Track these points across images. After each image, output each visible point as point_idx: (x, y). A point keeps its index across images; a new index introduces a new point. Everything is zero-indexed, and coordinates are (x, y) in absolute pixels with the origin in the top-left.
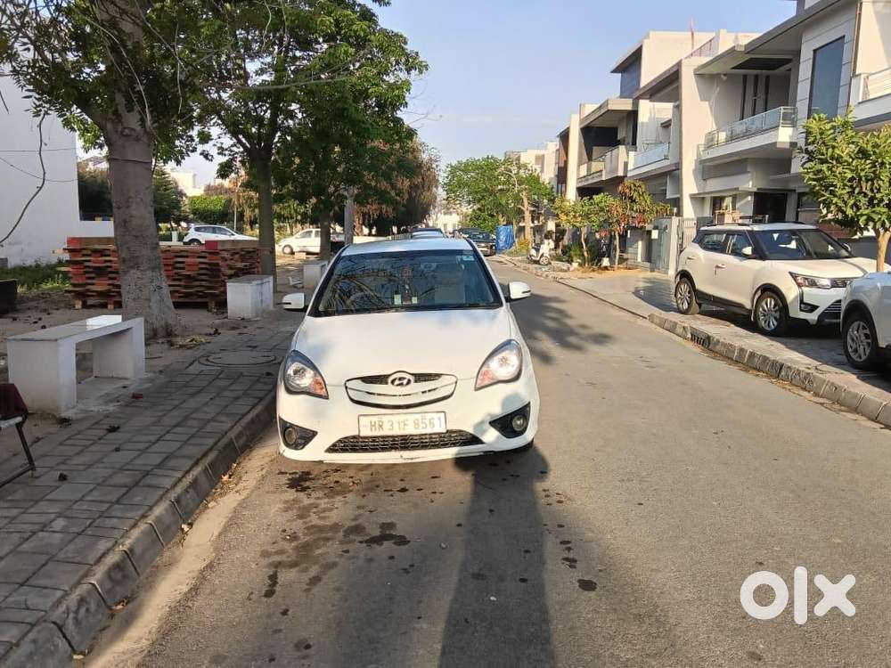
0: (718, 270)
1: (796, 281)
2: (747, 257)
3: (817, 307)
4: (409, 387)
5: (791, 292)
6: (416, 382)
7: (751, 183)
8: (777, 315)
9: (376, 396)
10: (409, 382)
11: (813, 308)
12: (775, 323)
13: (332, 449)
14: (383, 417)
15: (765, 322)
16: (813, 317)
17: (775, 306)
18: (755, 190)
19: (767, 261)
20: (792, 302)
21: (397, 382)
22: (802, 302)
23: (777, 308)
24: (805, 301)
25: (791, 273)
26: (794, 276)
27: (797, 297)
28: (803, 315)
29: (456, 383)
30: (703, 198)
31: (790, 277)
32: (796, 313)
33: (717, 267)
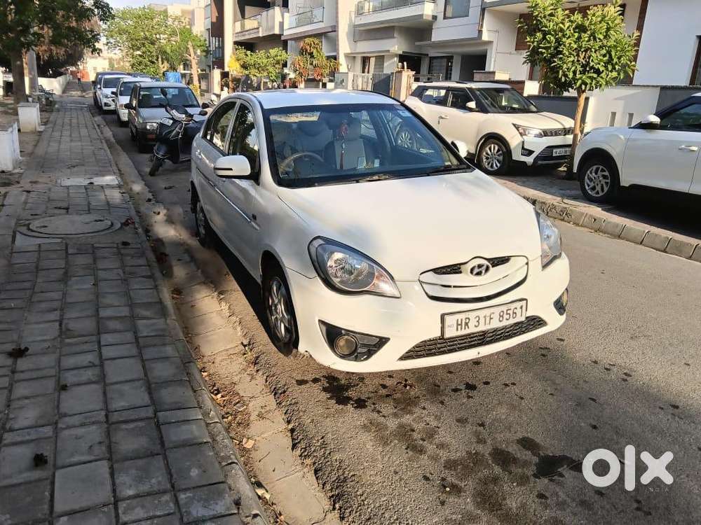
0: (441, 120)
1: (518, 130)
2: (471, 110)
3: (534, 152)
4: (489, 274)
5: (514, 140)
6: (493, 266)
7: (396, 47)
8: (501, 158)
9: (452, 289)
10: (487, 269)
11: (530, 152)
12: (499, 165)
13: (407, 356)
14: (470, 313)
15: (488, 164)
16: (529, 160)
17: (498, 151)
18: (401, 52)
19: (489, 114)
20: (515, 148)
21: (476, 270)
22: (523, 148)
23: (501, 152)
24: (525, 147)
25: (514, 125)
26: (517, 127)
27: (519, 144)
28: (524, 159)
29: (527, 264)
30: (354, 57)
31: (514, 128)
32: (517, 156)
33: (441, 118)
